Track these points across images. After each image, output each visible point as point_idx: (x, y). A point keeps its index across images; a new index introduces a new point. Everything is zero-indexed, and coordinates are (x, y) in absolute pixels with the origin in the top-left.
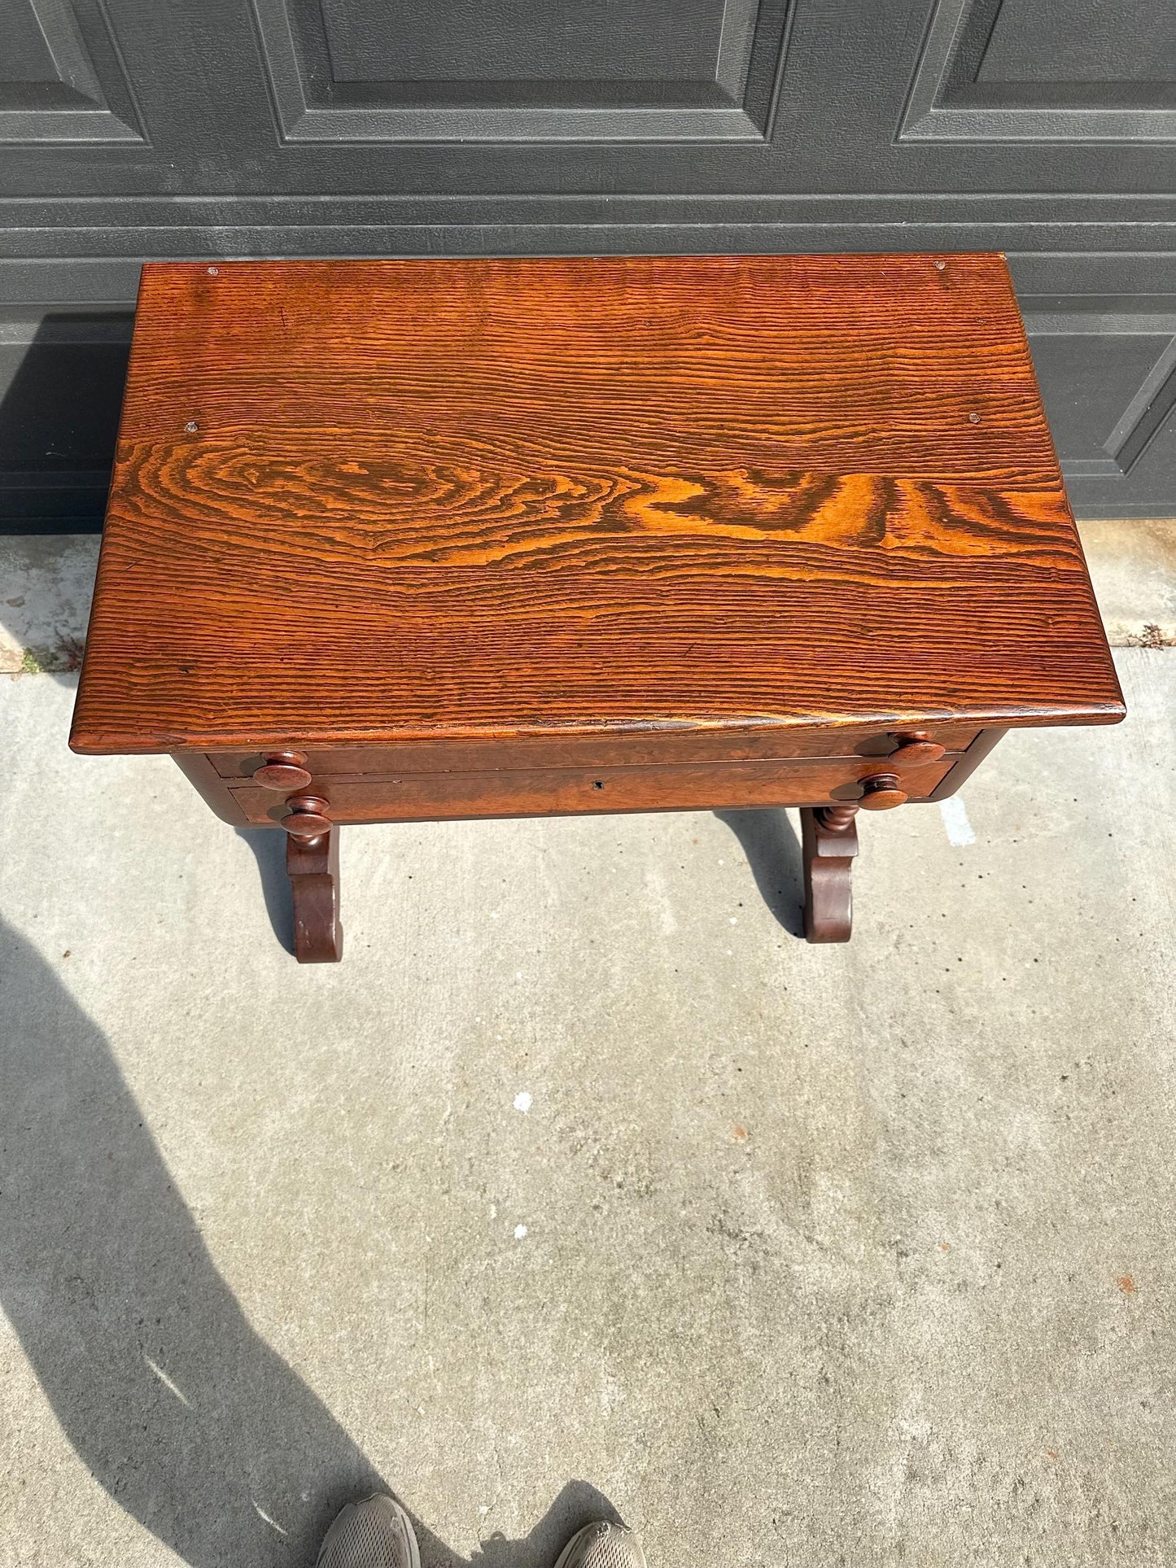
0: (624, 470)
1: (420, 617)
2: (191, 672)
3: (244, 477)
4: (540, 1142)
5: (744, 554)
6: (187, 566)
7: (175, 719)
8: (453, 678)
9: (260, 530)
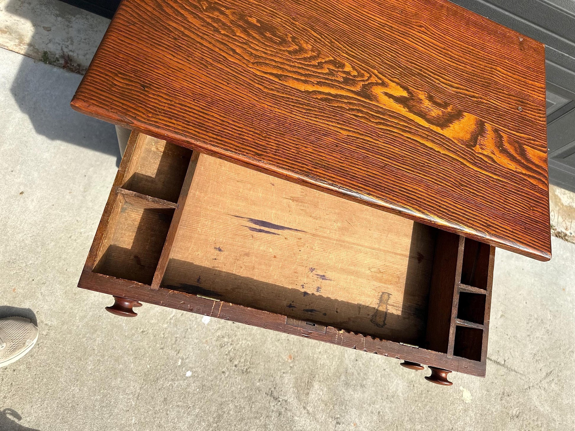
0: (376, 72)
1: (267, 105)
2: (146, 89)
3: (200, 4)
4: (208, 339)
5: (418, 131)
6: (159, 35)
7: (131, 110)
9: (201, 32)
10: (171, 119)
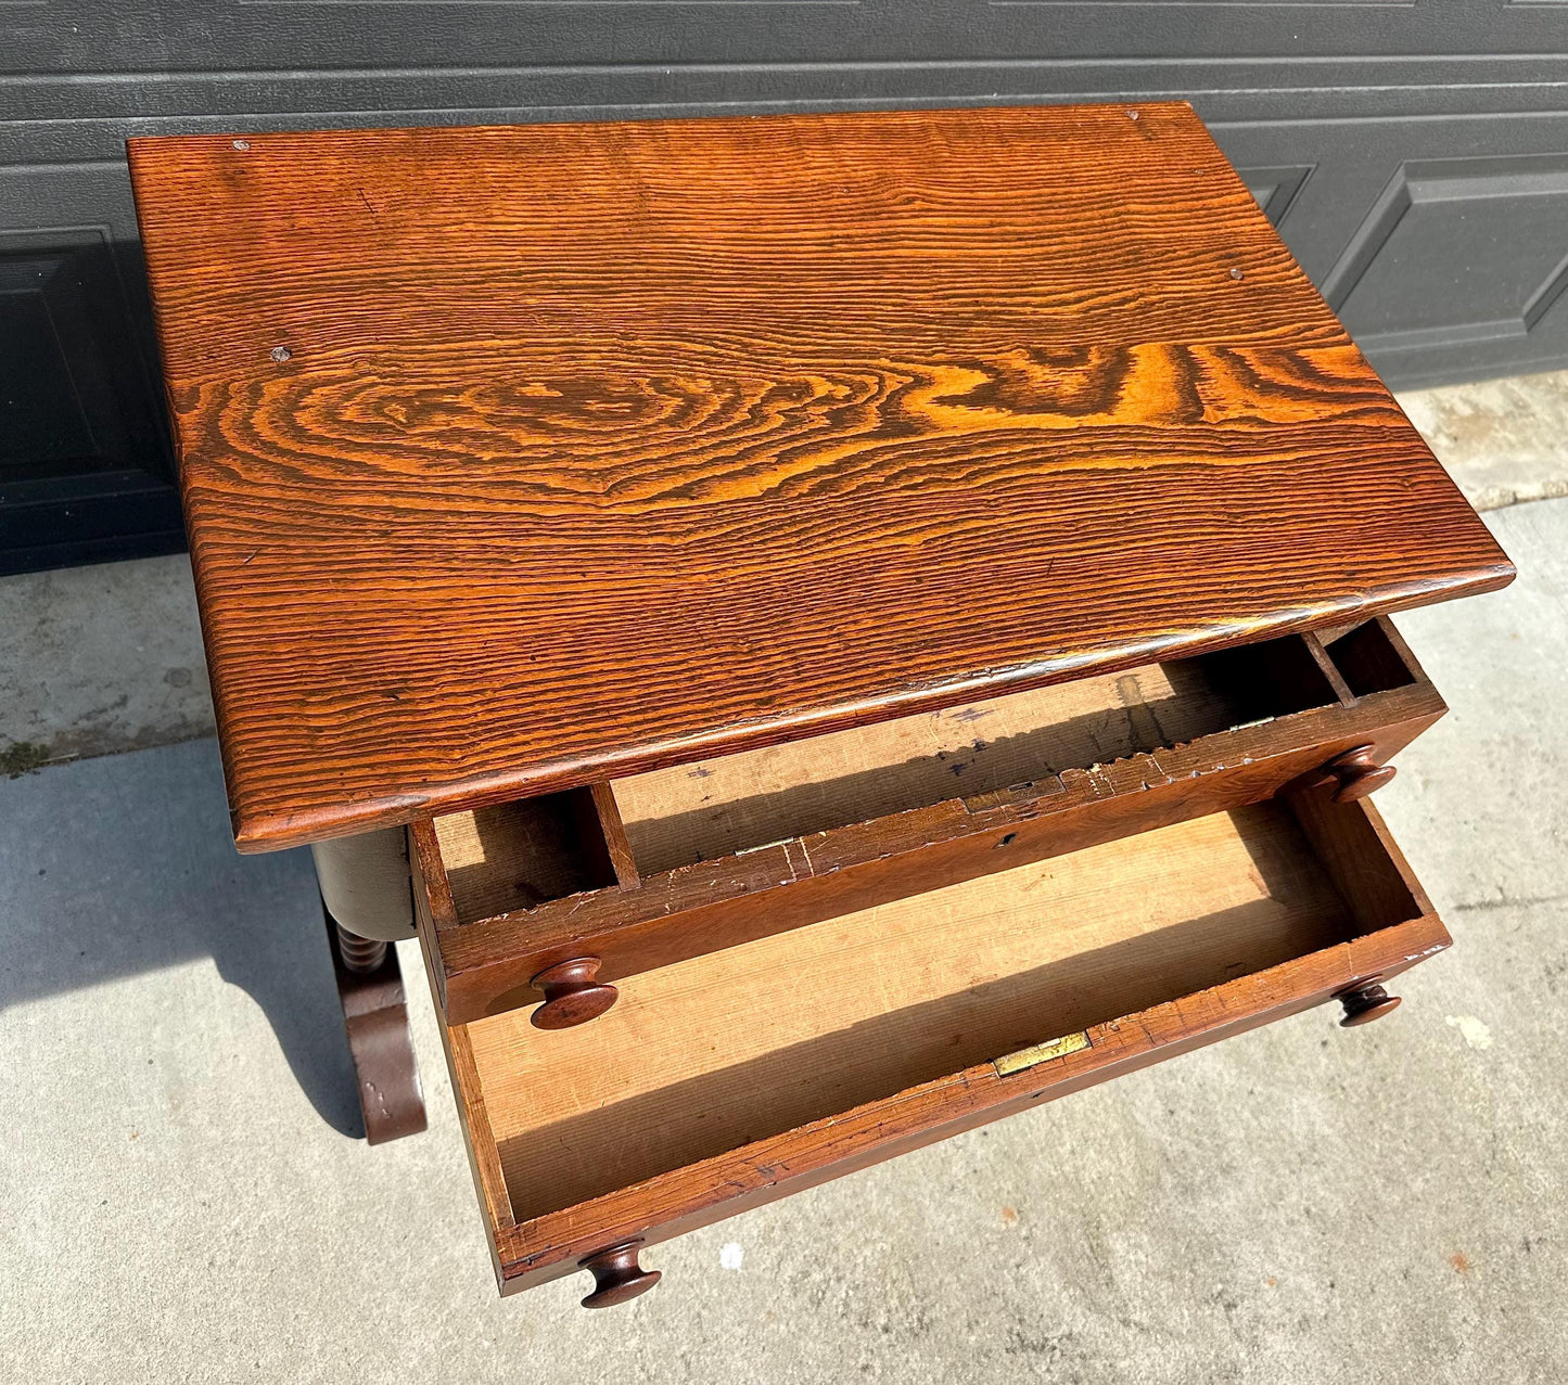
0: (885, 362)
1: (702, 573)
2: (402, 697)
3: (385, 415)
6: (340, 547)
7: (402, 769)
8: (777, 646)
9: (434, 485)
10: (511, 735)
